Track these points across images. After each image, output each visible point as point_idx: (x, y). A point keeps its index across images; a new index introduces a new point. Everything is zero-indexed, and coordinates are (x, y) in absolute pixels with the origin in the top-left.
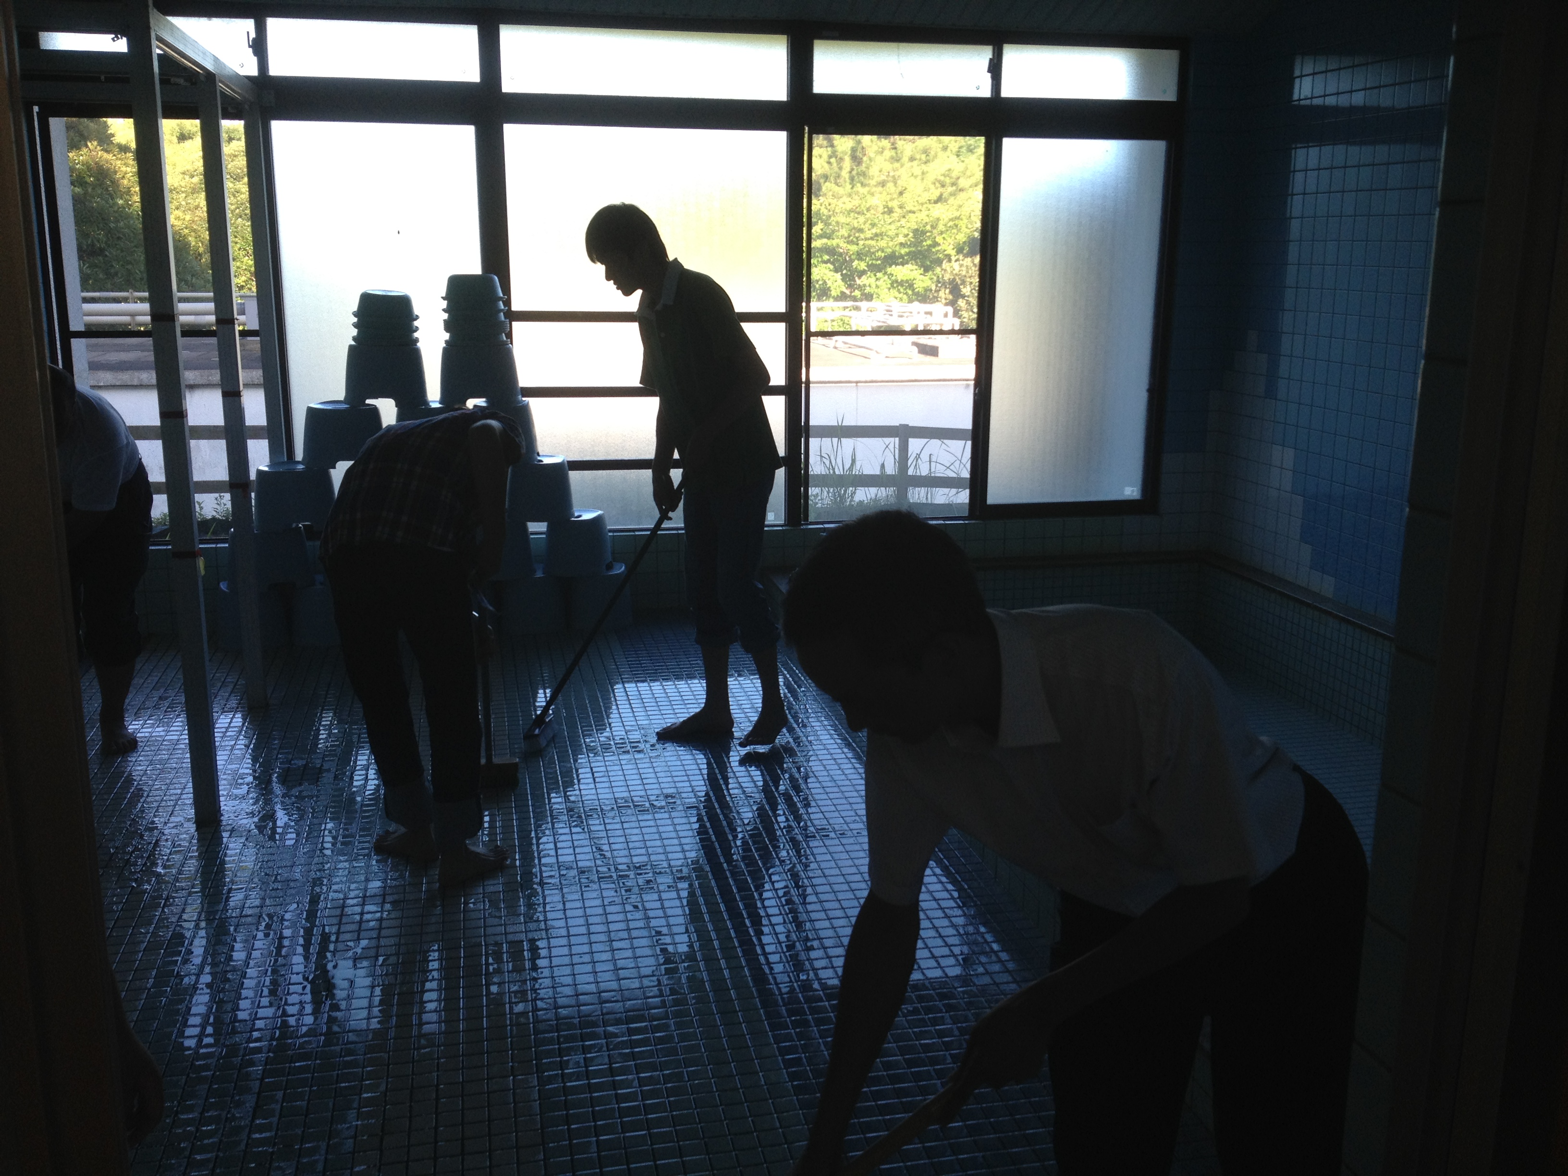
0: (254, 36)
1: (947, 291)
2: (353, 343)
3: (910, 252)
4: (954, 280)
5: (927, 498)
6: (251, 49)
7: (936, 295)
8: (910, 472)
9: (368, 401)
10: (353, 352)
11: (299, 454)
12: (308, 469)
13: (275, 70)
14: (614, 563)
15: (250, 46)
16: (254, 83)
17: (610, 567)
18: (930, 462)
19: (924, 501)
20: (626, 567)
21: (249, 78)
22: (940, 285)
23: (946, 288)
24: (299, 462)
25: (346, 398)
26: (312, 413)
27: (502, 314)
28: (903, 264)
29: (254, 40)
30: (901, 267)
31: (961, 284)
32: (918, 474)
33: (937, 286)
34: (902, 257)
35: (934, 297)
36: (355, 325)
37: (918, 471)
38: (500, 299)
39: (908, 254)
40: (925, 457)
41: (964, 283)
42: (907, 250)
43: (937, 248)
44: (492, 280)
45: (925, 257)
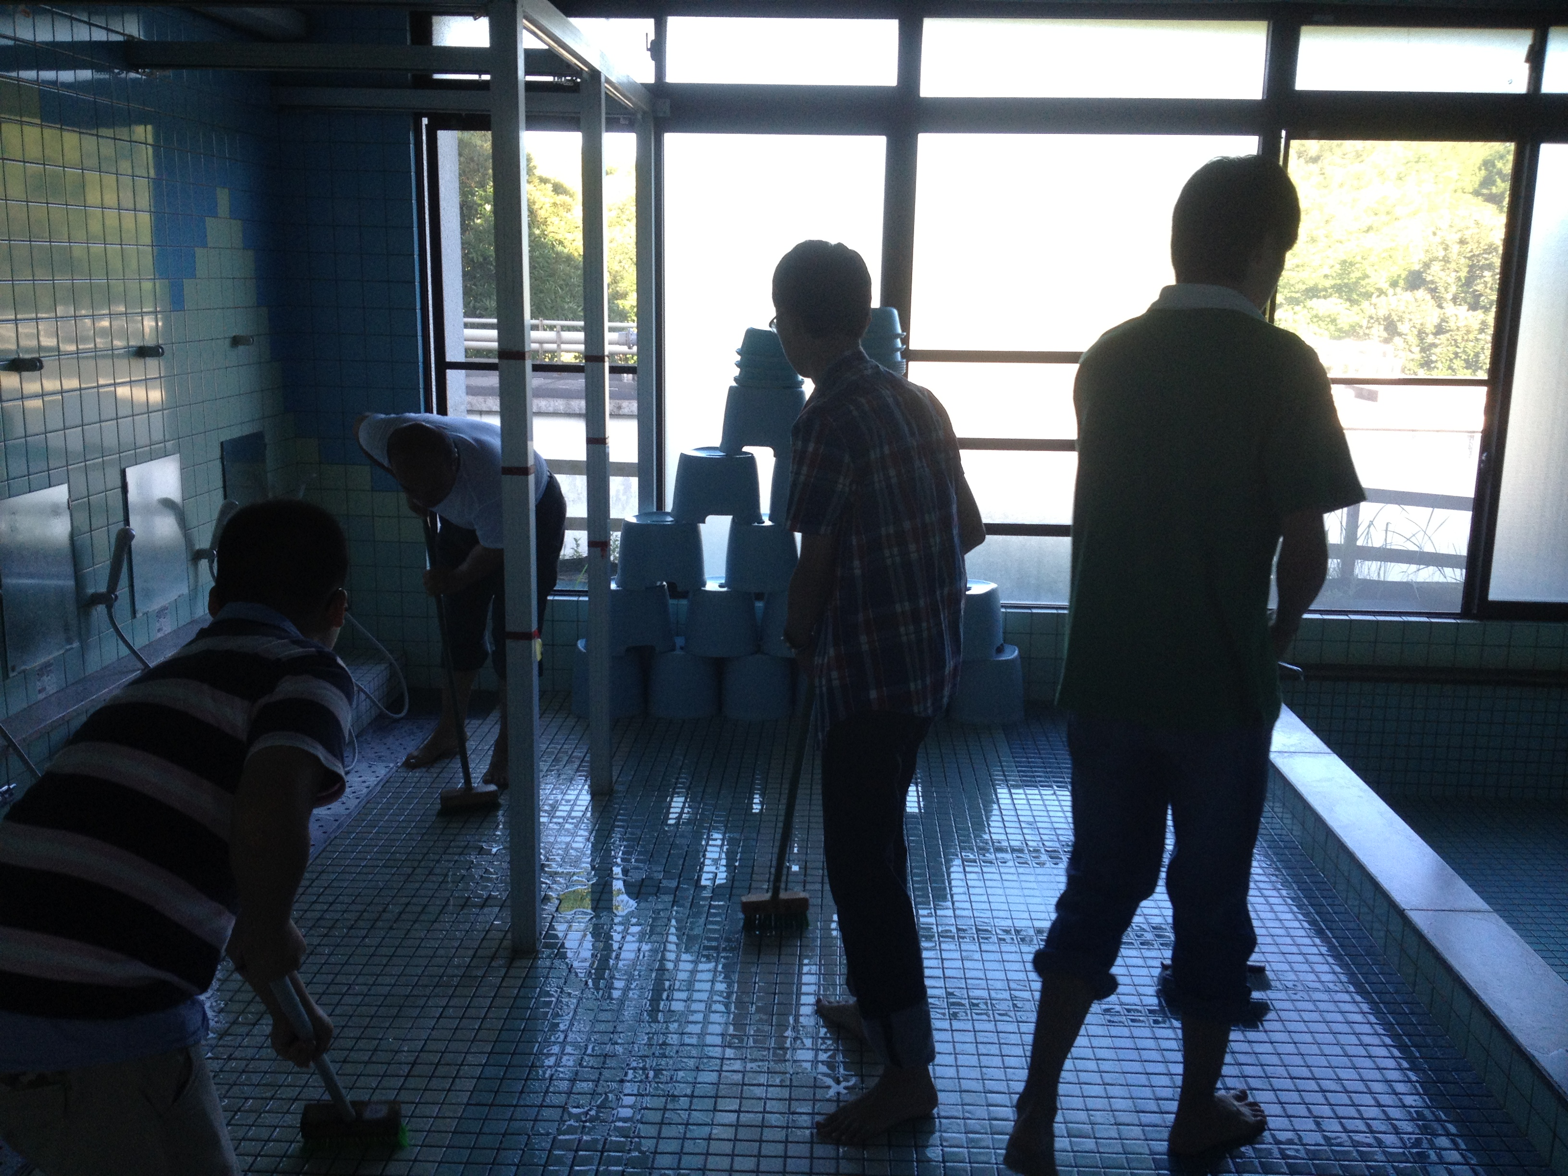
0: (653, 38)
1: (1382, 327)
2: (734, 384)
3: (1334, 285)
4: (1390, 315)
5: (1379, 574)
6: (649, 53)
7: (1367, 331)
8: (1359, 543)
9: (746, 449)
10: (733, 393)
11: (669, 506)
12: (676, 521)
13: (673, 77)
14: (1006, 646)
15: (648, 50)
16: (649, 91)
17: (1000, 650)
18: (1386, 531)
19: (1375, 578)
20: (1019, 652)
21: (645, 86)
22: (1372, 321)
23: (1380, 324)
24: (668, 514)
25: (722, 444)
26: (686, 462)
27: (899, 353)
28: (1325, 297)
29: (652, 42)
30: (1322, 300)
31: (1399, 321)
32: (1370, 545)
33: (1369, 322)
34: (1325, 290)
35: (1365, 334)
36: (739, 365)
37: (1369, 541)
38: (898, 336)
39: (1333, 287)
40: (1380, 524)
41: (1401, 319)
42: (1333, 282)
43: (1367, 281)
44: (891, 315)
45: (1351, 291)
